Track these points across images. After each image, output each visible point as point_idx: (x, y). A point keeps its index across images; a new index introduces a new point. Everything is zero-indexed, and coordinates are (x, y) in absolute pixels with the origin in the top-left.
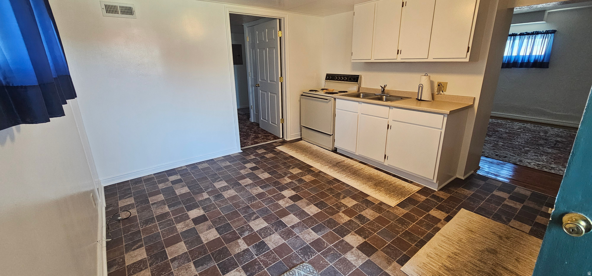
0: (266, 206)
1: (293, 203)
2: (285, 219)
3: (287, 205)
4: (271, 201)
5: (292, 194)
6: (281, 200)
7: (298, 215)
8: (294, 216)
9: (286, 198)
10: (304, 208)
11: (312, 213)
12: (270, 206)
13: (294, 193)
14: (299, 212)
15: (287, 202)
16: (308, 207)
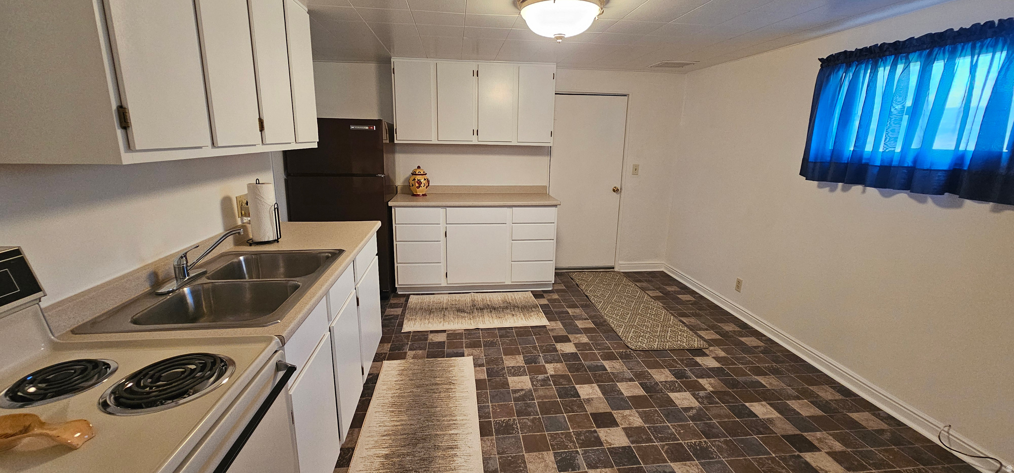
0: (669, 424)
1: (615, 412)
2: (638, 392)
3: (627, 412)
4: (656, 430)
5: (609, 431)
6: (635, 426)
7: (616, 392)
8: (623, 391)
9: (623, 426)
10: (600, 398)
11: (592, 387)
12: (660, 421)
13: (602, 432)
14: (612, 394)
15: (624, 417)
16: (591, 397)
